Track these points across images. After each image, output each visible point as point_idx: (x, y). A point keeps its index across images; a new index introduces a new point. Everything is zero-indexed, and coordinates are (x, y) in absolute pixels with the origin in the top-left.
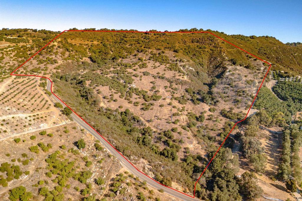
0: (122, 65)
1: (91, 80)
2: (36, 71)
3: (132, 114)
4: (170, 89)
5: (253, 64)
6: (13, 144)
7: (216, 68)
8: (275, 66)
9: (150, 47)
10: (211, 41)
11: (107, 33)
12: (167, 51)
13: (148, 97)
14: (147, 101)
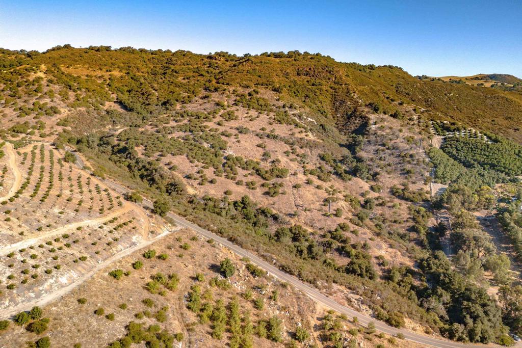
0: (188, 115)
1: (142, 144)
2: (22, 130)
3: (255, 204)
4: (294, 156)
5: (401, 110)
6: (113, 283)
7: (349, 118)
8: (431, 113)
9: (230, 83)
10: (328, 74)
11: (134, 55)
12: (262, 90)
13: (266, 172)
14: (267, 180)
